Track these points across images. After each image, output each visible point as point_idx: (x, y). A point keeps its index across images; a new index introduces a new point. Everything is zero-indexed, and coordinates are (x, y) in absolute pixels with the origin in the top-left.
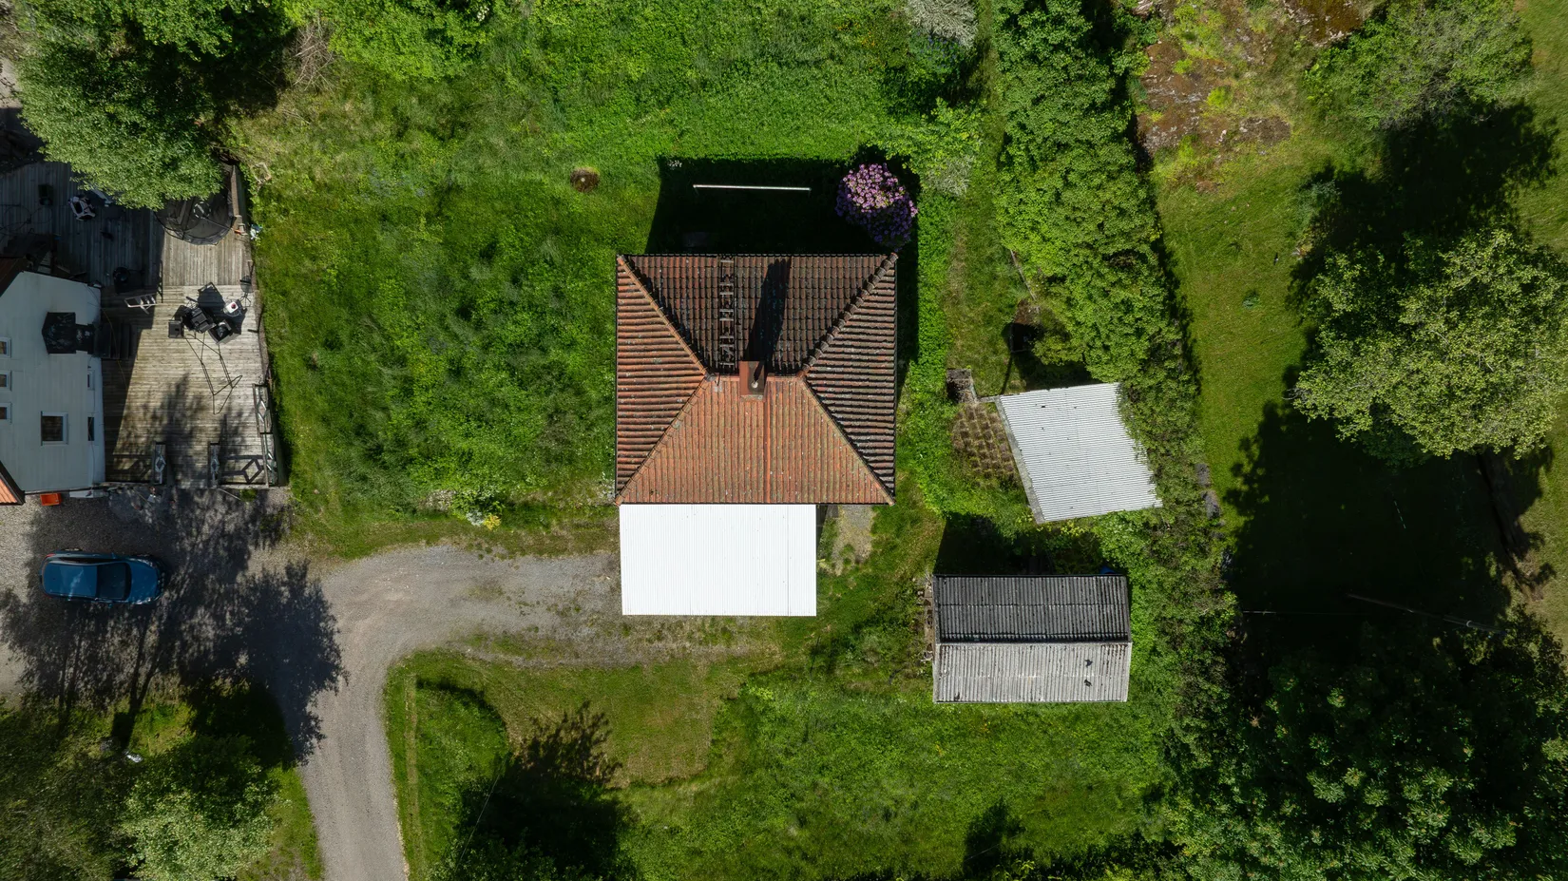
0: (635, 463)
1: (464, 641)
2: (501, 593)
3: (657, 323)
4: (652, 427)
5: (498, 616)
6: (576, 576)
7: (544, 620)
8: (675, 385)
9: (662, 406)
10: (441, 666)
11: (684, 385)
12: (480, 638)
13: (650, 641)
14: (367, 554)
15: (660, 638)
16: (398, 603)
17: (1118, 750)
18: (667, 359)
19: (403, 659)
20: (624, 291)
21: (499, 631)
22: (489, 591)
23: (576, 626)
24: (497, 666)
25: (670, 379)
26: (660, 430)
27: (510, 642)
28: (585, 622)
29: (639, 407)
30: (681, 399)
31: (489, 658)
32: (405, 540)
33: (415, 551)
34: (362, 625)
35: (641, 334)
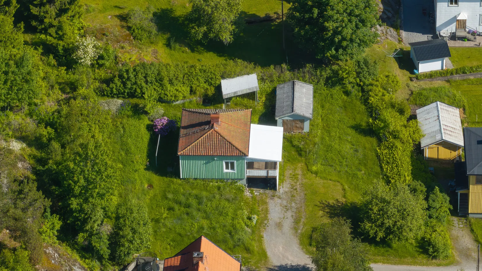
0: (237, 151)
1: (296, 232)
2: (280, 223)
3: (198, 144)
4: (227, 146)
5: (288, 224)
6: (275, 206)
7: (289, 214)
8: (215, 139)
9: (221, 143)
10: (304, 239)
11: (216, 136)
12: (295, 229)
13: (297, 191)
14: (266, 253)
15: (296, 189)
16: (283, 248)
17: (332, 99)
18: (208, 141)
19: (302, 249)
20: (188, 153)
21: (293, 224)
22: (279, 225)
23: (291, 207)
24: (305, 224)
25: (214, 140)
26: (228, 144)
27: (297, 221)
28: (290, 205)
29: (221, 150)
30: (219, 137)
31: (302, 227)
32: (261, 243)
33: (265, 241)
34: (290, 258)
35: (200, 149)
